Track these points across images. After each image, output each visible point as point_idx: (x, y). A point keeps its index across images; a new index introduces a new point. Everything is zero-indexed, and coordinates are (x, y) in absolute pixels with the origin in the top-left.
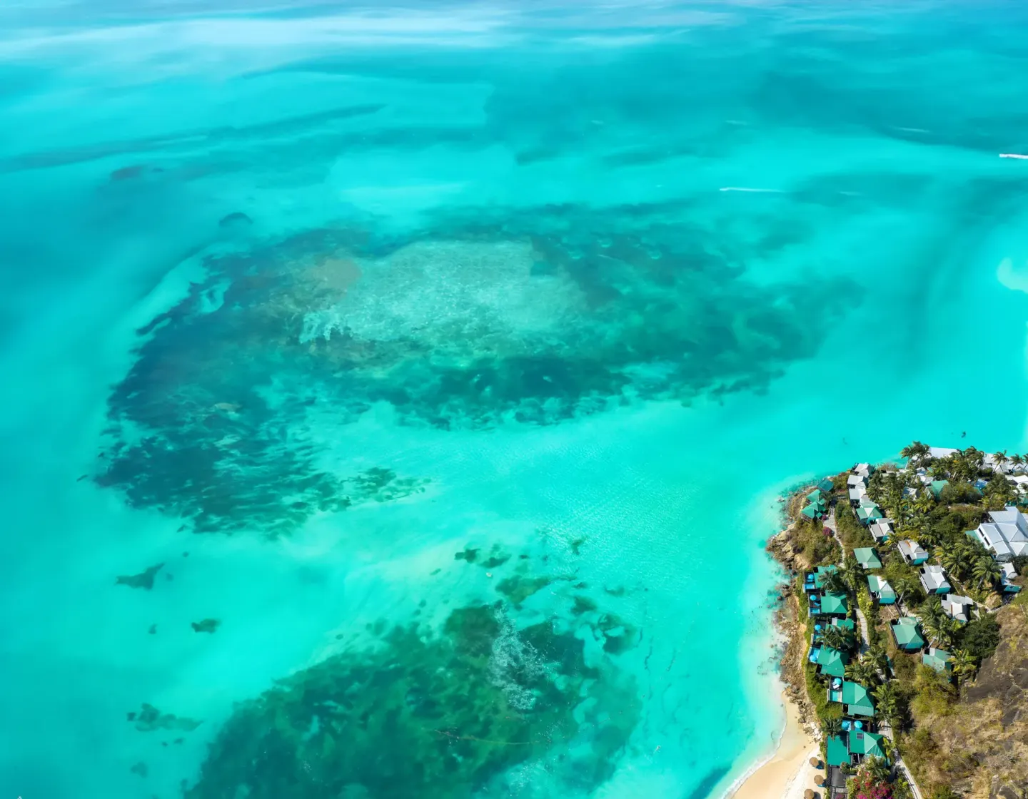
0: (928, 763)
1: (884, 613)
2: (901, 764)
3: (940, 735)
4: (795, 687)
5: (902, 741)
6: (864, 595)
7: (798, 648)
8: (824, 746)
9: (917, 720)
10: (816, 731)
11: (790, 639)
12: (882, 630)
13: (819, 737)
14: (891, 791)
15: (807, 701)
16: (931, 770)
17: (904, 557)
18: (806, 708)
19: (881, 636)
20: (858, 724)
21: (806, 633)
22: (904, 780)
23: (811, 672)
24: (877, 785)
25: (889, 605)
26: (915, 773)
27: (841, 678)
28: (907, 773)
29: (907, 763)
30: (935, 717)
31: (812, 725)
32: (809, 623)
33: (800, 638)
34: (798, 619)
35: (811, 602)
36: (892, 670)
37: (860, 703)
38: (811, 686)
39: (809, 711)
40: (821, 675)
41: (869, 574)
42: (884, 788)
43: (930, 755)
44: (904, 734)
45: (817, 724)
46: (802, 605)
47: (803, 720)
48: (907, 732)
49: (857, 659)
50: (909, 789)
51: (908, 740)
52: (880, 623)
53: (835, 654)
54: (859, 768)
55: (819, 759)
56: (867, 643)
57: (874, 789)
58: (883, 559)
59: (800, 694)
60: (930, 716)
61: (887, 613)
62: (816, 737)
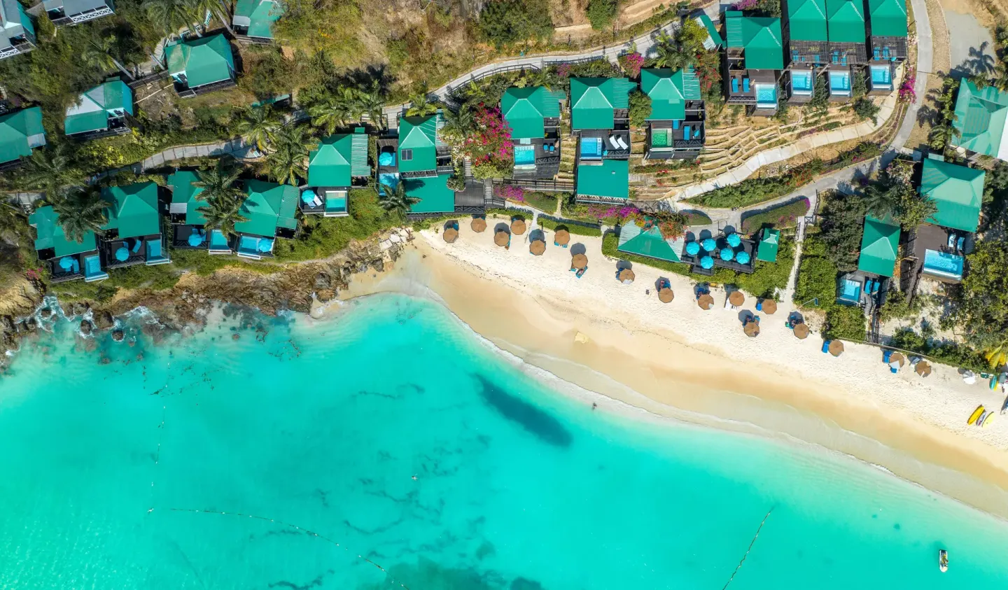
0: (437, 50)
1: (154, 109)
2: (441, 92)
3: (394, 24)
4: (319, 282)
5: (405, 89)
6: (110, 149)
7: (236, 285)
8: (420, 222)
9: (368, 60)
10: (395, 238)
11: (216, 303)
12: (192, 117)
13: (404, 233)
14: (487, 108)
15: (341, 258)
16: (447, 46)
17: (15, 52)
18: (356, 260)
19: (206, 118)
20: (386, 160)
21: (201, 271)
22: (467, 87)
23: (292, 248)
24: (483, 126)
25: (134, 99)
26: (454, 71)
27: (302, 192)
28: (455, 83)
29: (440, 83)
30: (363, 28)
31: (385, 246)
32: (181, 262)
33: (213, 283)
34: (168, 290)
35: (132, 258)
36: (278, 99)
37: (348, 156)
38: (318, 248)
39: (359, 254)
40: (297, 229)
41: (61, 132)
42: (486, 116)
43: (424, 44)
44: (393, 87)
45: (383, 237)
46: (137, 280)
47: (377, 263)
48: (392, 79)
49: (257, 166)
50: (480, 82)
51: (405, 80)
52: (177, 119)
53: (253, 204)
54: (457, 155)
55: (442, 230)
56: (222, 145)
57: (490, 132)
58: (15, 105)
59: (331, 272)
60: (363, 39)
61: (155, 103)
62: (404, 239)
